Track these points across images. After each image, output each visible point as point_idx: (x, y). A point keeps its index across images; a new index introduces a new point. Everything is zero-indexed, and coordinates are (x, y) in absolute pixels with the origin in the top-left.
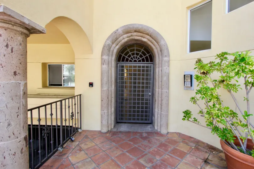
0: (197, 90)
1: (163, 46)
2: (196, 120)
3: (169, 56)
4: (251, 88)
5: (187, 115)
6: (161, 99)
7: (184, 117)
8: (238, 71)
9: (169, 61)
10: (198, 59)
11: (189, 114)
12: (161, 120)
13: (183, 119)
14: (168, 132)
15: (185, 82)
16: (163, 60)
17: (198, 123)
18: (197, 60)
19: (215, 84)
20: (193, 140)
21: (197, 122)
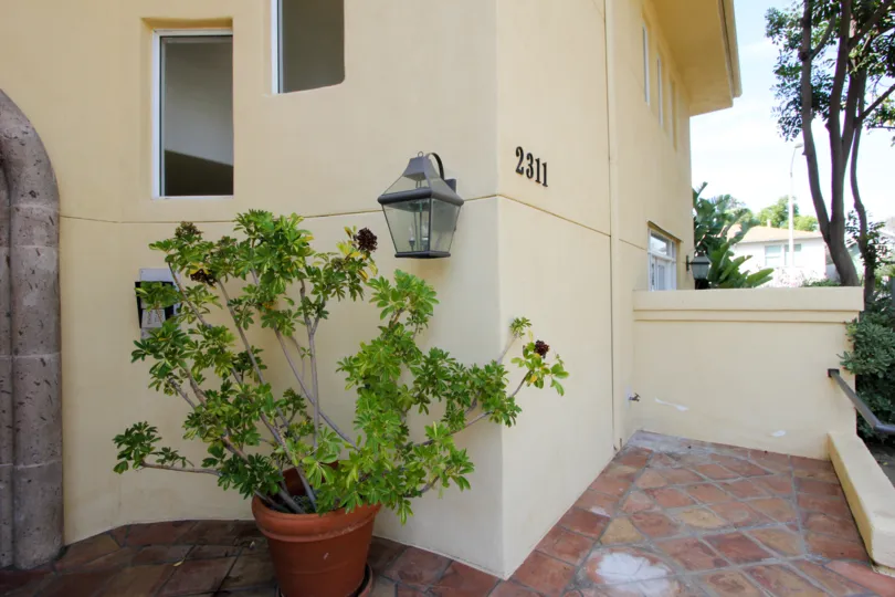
0: (136, 343)
1: (15, 144)
2: (173, 457)
3: (54, 194)
4: (317, 320)
5: (132, 444)
6: (13, 402)
7: (120, 457)
8: (271, 270)
9: (55, 221)
10: (183, 223)
11: (150, 438)
12: (13, 505)
13: (116, 469)
14: (64, 549)
15: (140, 311)
16: (18, 210)
17: (184, 464)
18: (179, 225)
19: (237, 313)
20: (184, 530)
21: (178, 464)
